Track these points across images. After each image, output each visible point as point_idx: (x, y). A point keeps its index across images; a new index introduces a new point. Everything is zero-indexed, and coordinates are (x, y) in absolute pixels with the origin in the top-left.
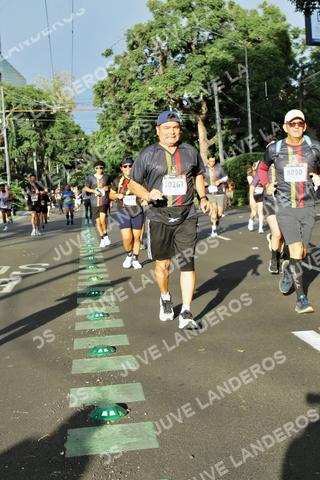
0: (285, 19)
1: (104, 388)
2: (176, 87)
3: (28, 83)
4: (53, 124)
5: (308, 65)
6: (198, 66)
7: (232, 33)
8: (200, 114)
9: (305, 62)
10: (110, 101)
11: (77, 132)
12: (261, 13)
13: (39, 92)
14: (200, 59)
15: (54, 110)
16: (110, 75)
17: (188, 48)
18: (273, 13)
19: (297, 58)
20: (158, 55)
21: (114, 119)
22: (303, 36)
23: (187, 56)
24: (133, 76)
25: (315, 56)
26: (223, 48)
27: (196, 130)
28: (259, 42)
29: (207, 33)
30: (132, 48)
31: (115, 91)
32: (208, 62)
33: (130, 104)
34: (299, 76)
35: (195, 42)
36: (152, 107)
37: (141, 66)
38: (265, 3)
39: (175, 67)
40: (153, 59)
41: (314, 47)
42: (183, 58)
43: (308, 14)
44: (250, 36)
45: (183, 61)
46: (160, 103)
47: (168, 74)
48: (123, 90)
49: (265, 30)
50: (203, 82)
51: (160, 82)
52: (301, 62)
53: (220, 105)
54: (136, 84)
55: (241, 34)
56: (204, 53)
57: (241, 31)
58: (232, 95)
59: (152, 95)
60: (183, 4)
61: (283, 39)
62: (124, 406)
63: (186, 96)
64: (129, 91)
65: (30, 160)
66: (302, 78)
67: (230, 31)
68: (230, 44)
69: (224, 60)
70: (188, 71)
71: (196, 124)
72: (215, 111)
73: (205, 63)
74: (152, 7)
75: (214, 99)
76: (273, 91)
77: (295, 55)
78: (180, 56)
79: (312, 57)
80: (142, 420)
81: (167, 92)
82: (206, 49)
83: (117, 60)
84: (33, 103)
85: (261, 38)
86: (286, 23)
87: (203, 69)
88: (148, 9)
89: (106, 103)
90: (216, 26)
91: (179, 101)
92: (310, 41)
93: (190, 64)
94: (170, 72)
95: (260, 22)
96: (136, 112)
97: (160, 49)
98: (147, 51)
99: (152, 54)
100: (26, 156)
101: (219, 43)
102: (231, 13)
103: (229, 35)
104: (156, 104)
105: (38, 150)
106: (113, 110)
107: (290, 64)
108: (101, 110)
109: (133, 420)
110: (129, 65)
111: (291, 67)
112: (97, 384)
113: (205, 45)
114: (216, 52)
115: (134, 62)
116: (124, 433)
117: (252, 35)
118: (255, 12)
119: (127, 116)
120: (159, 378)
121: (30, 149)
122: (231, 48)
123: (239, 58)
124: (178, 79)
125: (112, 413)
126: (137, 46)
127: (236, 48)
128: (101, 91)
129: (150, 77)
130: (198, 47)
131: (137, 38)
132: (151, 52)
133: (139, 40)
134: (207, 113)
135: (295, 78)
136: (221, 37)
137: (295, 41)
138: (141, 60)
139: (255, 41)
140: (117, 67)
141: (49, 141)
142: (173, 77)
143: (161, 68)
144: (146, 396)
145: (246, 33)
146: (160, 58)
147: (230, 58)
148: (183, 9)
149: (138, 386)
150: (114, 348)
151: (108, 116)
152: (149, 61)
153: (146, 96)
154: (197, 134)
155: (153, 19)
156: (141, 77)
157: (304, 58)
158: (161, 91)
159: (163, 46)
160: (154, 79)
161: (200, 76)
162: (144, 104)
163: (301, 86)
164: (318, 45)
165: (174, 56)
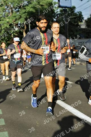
2: (16, 20)
5: (59, 14)
6: (23, 13)
8: (24, 29)
9: (58, 13)
14: (24, 11)
19: (56, 12)
20: (10, 9)
22: (57, 5)
23: (20, 9)
24: (2, 16)
25: (61, 11)
26: (31, 7)
27: (23, 34)
28: (43, 6)
29: (26, 2)
32: (27, 12)
34: (56, 17)
37: (4, 12)
39: (16, 13)
40: (8, 10)
41: (61, 8)
42: (18, 10)
44: (40, 4)
45: (18, 11)
47: (13, 15)
49: (45, 2)
50: (25, 18)
51: (11, 18)
52: (57, 13)
53: (31, 26)
55: (37, 3)
56: (25, 9)
57: (37, 2)
59: (8, 22)
61: (51, 5)
66: (57, 18)
67: (34, 2)
68: (34, 6)
69: (32, 11)
70: (20, 14)
71: (23, 32)
72: (29, 28)
73: (25, 12)
75: (28, 24)
77: (55, 11)
78: (17, 9)
81: (13, 21)
85: (44, 4)
87: (25, 14)
91: (17, 24)
92: (60, 6)
93: (21, 12)
94: (14, 15)
96: (3, 28)
97: (10, 7)
98: (6, 7)
99: (8, 9)
101: (30, 6)
107: (53, 13)
111: (53, 14)
113: (26, 6)
114: (29, 9)
115: (2, 11)
117: (41, 3)
120: (10, 117)
122: (34, 8)
123: (37, 10)
124: (17, 17)
126: (3, 5)
127: (36, 8)
129: (7, 16)
130: (23, 6)
131: (3, 3)
132: (7, 8)
134: (26, 29)
135: (55, 18)
136: (31, 4)
137: (55, 6)
139: (42, 5)
143: (11, 13)
144: (5, 123)
145: (39, 3)
147: (34, 11)
149: (3, 120)
152: (7, 11)
153: (6, 22)
154: (23, 35)
157: (58, 12)
158: (11, 21)
159: (12, 6)
160: (9, 17)
161: (24, 16)
162: (5, 25)
163: (57, 20)
164: (62, 7)
165: (15, 9)
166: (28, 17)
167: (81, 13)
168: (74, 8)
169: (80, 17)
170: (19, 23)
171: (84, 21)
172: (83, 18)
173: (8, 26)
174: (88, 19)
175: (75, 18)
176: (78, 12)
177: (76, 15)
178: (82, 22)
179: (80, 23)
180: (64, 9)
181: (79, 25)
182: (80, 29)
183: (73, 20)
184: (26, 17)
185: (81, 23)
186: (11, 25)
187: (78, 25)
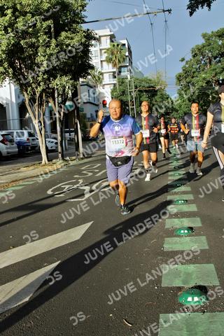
1: (182, 219)
3: (145, 76)
4: (156, 95)
10: (184, 83)
11: (167, 98)
13: (150, 80)
15: (157, 88)
16: (184, 70)
17: (222, 55)
30: (194, 56)
31: (186, 78)
36: (204, 85)
46: (208, 82)
48: (190, 77)
54: (197, 73)
60: (220, 33)
62: (191, 228)
63: (221, 78)
64: (193, 78)
74: (204, 36)
80: (201, 235)
83: (187, 62)
84: (147, 85)
89: (182, 83)
104: (206, 83)
106: (185, 87)
108: (179, 87)
109: (196, 235)
110: (193, 65)
112: (179, 218)
116: (191, 241)
125: (186, 231)
128: (179, 78)
133: (198, 52)
138: (198, 62)
140: (187, 66)
141: (154, 103)
142: (214, 70)
146: (208, 61)
148: (219, 36)
150: (186, 201)
155: (204, 42)
156: (198, 70)
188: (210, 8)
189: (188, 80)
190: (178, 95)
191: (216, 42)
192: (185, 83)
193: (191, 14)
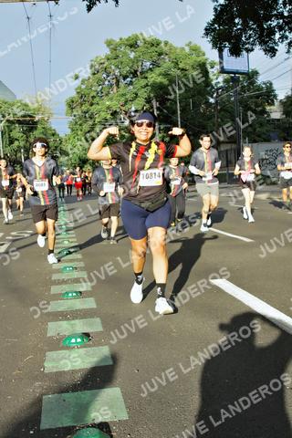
0: (204, 54)
2: (126, 102)
4: (35, 128)
5: (221, 88)
7: (166, 64)
9: (219, 86)
10: (78, 112)
11: (53, 135)
12: (187, 49)
14: (143, 82)
15: (37, 118)
16: (78, 93)
17: (135, 74)
18: (196, 50)
19: (213, 83)
20: (113, 79)
21: (80, 125)
22: (217, 67)
23: (134, 79)
24: (95, 94)
25: (226, 81)
26: (160, 75)
29: (148, 63)
30: (94, 73)
31: (82, 105)
32: (149, 84)
33: (92, 114)
34: (215, 95)
35: (140, 69)
37: (100, 87)
38: (190, 43)
39: (126, 87)
40: (109, 81)
41: (225, 75)
42: (131, 81)
43: (221, 51)
44: (179, 66)
45: (131, 83)
47: (120, 93)
48: (87, 104)
49: (190, 62)
50: (146, 99)
51: (114, 98)
52: (216, 85)
54: (97, 99)
55: (173, 65)
56: (146, 78)
57: (173, 62)
58: (167, 108)
59: (108, 108)
60: (131, 42)
61: (203, 68)
64: (92, 105)
65: (19, 155)
66: (217, 97)
67: (165, 62)
68: (165, 72)
69: (161, 83)
70: (135, 90)
73: (147, 85)
74: (109, 43)
76: (196, 106)
77: (212, 80)
78: (129, 79)
79: (224, 82)
81: (120, 106)
82: (149, 75)
83: (83, 82)
85: (187, 67)
86: (206, 57)
87: (145, 89)
88: (105, 45)
89: (75, 113)
90: (155, 58)
92: (223, 71)
93: (136, 86)
94: (122, 91)
95: (187, 56)
96: (97, 120)
97: (114, 74)
98: (105, 76)
99: (109, 78)
100: (16, 152)
101: (157, 71)
102: (166, 49)
103: (165, 65)
105: (24, 147)
106: (80, 119)
107: (208, 87)
108: (71, 118)
110: (92, 86)
111: (209, 89)
113: (147, 72)
114: (155, 77)
115: (95, 84)
117: (181, 66)
118: (183, 49)
119: (91, 123)
121: (19, 147)
122: (166, 75)
123: (172, 81)
124: (128, 96)
126: (98, 72)
127: (169, 75)
128: (71, 105)
129: (107, 95)
130: (142, 73)
133: (98, 68)
135: (212, 97)
136: (159, 67)
137: (212, 70)
138: (101, 82)
139: (183, 69)
140: (83, 87)
142: (124, 95)
143: (115, 88)
145: (177, 64)
146: (114, 81)
147: (165, 81)
148: (131, 46)
151: (76, 123)
152: (107, 83)
153: (104, 108)
155: (109, 53)
156: (100, 95)
157: (219, 83)
158: (115, 105)
159: (117, 72)
160: (110, 96)
161: (143, 94)
162: (103, 114)
163: (216, 102)
164: (228, 73)
165: (124, 79)
166: (152, 95)
167: (271, 84)
168: (256, 73)
169: (268, 94)
170: (133, 109)
171: (276, 103)
172: (275, 96)
173: (109, 116)
174: (288, 98)
175: (257, 97)
176: (264, 84)
177: (259, 88)
178: (273, 104)
179: (268, 108)
180: (232, 77)
181: (266, 113)
182: (269, 121)
183: (254, 100)
184: (149, 96)
185: (272, 107)
186: (114, 114)
187: (264, 112)
188: (117, 3)
189: (84, 108)
190: (70, 130)
191: (125, 53)
192: (80, 112)
193: (89, 8)
